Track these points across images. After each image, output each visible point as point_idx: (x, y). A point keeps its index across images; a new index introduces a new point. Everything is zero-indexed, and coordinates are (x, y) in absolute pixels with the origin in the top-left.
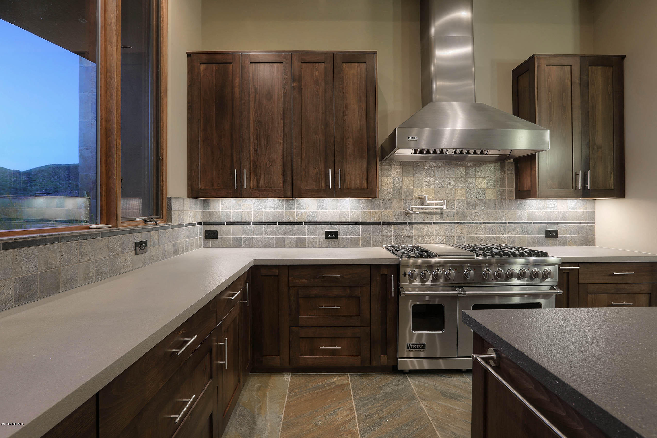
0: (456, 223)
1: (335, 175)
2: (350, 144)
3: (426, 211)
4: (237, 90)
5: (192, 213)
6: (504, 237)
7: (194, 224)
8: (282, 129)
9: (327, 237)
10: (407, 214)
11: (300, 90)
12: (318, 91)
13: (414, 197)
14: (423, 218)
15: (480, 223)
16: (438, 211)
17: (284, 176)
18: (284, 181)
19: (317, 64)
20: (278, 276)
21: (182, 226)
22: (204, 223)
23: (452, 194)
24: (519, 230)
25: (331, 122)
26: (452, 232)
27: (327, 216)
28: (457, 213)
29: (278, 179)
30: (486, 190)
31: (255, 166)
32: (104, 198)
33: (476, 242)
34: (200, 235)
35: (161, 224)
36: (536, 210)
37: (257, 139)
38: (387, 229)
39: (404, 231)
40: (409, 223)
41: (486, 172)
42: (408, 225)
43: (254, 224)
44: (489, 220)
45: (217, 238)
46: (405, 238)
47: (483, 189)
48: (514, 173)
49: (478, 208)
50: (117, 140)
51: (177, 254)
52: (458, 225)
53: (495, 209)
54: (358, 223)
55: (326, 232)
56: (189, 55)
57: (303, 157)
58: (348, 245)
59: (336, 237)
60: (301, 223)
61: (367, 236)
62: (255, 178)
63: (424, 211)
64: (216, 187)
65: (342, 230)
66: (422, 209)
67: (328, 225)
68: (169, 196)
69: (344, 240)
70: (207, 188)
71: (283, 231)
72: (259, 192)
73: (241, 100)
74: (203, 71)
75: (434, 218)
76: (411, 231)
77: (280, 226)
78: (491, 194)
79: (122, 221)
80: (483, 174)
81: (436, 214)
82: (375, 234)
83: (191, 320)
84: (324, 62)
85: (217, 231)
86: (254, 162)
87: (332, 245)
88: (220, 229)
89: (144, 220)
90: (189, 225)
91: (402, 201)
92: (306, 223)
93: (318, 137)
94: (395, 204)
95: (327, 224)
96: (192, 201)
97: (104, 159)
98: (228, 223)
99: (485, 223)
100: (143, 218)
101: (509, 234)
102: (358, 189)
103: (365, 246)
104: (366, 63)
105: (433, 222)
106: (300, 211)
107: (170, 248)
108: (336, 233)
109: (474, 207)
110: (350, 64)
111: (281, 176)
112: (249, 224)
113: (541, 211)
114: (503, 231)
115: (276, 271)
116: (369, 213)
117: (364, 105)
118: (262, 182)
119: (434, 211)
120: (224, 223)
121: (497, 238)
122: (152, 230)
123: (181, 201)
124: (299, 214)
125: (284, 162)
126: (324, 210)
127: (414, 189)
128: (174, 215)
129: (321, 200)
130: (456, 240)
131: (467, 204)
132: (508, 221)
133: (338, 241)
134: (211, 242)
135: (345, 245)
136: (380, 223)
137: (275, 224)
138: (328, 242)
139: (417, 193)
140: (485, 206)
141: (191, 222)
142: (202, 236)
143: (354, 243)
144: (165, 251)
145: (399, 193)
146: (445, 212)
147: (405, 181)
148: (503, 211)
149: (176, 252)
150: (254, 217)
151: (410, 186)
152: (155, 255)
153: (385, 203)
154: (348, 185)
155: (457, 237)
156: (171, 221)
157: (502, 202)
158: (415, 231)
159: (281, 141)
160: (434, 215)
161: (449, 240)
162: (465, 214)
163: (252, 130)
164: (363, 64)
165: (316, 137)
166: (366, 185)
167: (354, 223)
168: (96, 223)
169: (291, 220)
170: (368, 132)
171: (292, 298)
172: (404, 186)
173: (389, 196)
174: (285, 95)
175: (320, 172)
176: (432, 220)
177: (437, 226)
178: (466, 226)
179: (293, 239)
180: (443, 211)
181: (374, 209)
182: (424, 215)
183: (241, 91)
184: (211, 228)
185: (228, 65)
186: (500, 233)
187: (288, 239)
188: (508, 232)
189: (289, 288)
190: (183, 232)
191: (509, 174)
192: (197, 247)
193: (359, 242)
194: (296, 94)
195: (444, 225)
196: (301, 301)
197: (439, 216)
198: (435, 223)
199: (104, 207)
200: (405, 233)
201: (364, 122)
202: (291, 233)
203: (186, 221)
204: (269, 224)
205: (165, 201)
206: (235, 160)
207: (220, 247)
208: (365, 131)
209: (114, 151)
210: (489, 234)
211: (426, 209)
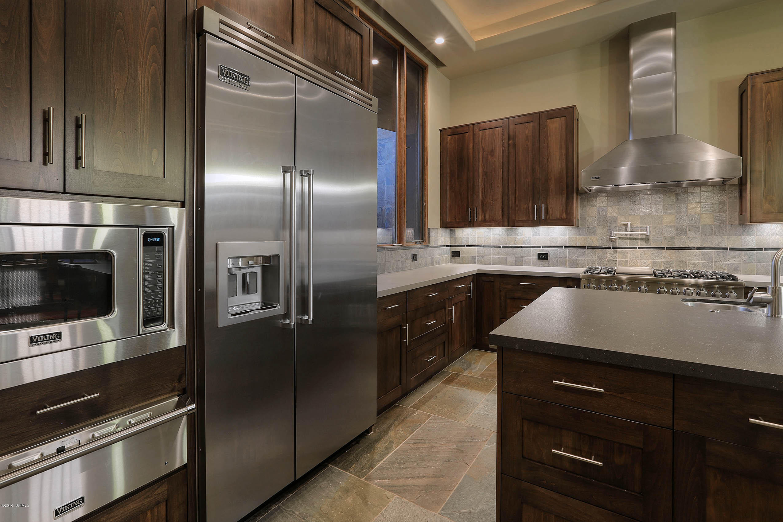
0: (664, 248)
1: (539, 209)
2: (552, 185)
3: (631, 237)
4: (471, 151)
5: (443, 239)
6: (723, 264)
7: (444, 246)
8: (502, 176)
9: (539, 258)
10: (611, 240)
11: (514, 145)
12: (527, 145)
13: (619, 224)
14: (628, 243)
15: (693, 249)
16: (644, 237)
17: (503, 211)
18: (503, 214)
19: (527, 124)
20: (493, 282)
21: (436, 247)
22: (451, 246)
23: (659, 221)
24: (744, 257)
25: (538, 168)
26: (659, 257)
27: (539, 241)
28: (665, 239)
29: (498, 214)
30: (700, 215)
31: (483, 204)
32: (399, 230)
33: (687, 268)
34: (448, 254)
35: (424, 245)
36: (770, 235)
37: (484, 185)
38: (592, 253)
39: (608, 254)
40: (613, 248)
41: (701, 196)
42: (612, 250)
43: (485, 247)
44: (704, 246)
45: (459, 257)
46: (608, 260)
47: (697, 214)
48: (738, 197)
49: (690, 233)
50: (404, 199)
51: (433, 265)
52: (666, 250)
53: (712, 235)
54: (566, 247)
55: (539, 254)
56: (441, 131)
57: (516, 196)
58: (557, 265)
59: (547, 259)
60: (519, 247)
61: (573, 258)
62: (483, 213)
63: (628, 236)
64: (458, 221)
65: (552, 252)
66: (627, 235)
67: (540, 249)
68: (429, 228)
69: (554, 261)
70: (452, 221)
71: (505, 253)
72: (485, 223)
73: (474, 157)
74: (450, 140)
75: (639, 244)
76: (615, 255)
77: (503, 249)
78: (707, 220)
79: (406, 243)
80: (698, 199)
81: (641, 239)
82: (581, 257)
83: (435, 285)
84: (532, 122)
85: (459, 252)
86: (483, 202)
87: (543, 264)
88: (462, 250)
89: (415, 242)
90: (441, 246)
91: (607, 228)
92: (522, 247)
93: (528, 181)
94: (599, 231)
95: (540, 247)
96: (443, 230)
97: (399, 209)
98: (467, 246)
99: (698, 249)
100: (415, 241)
101: (731, 261)
102: (558, 219)
103: (572, 266)
104: (565, 116)
105: (638, 247)
106: (518, 237)
107: (429, 261)
108: (547, 255)
109: (685, 233)
110: (552, 119)
111: (501, 211)
112: (481, 246)
113: (777, 237)
114: (722, 257)
115: (492, 279)
116: (575, 239)
117: (564, 152)
118: (487, 217)
119: (640, 237)
120: (464, 246)
121: (714, 265)
122: (420, 248)
123: (436, 230)
124: (517, 239)
125: (502, 201)
126: (537, 236)
127: (619, 217)
128: (432, 239)
129: (535, 228)
130: (663, 264)
131: (677, 230)
132: (729, 247)
133: (548, 261)
134: (456, 259)
135: (555, 265)
136: (585, 247)
137: (500, 247)
138: (540, 262)
139: (621, 220)
140: (699, 232)
141: (442, 245)
142: (450, 255)
143: (562, 264)
144: (426, 261)
145: (604, 220)
146: (651, 238)
147: (610, 209)
148: (723, 237)
149: (432, 263)
150: (484, 242)
151: (615, 214)
152: (421, 263)
153: (590, 230)
154: (551, 216)
155: (665, 262)
156: (430, 243)
157: (721, 227)
158: (619, 255)
159: (500, 186)
160: (639, 241)
161: (655, 264)
162: (674, 239)
163: (481, 178)
164: (564, 118)
165: (526, 181)
166: (565, 216)
167: (562, 247)
168: (395, 243)
169: (511, 244)
170: (567, 173)
171: (502, 298)
172: (609, 215)
173: (594, 224)
174: (503, 151)
175: (529, 207)
176: (637, 245)
177: (642, 251)
178: (676, 251)
179: (513, 258)
180: (649, 237)
181: (580, 235)
182: (629, 241)
183: (474, 152)
184: (456, 249)
185: (465, 134)
186: (718, 259)
187: (509, 259)
188: (728, 259)
189: (500, 291)
190: (437, 251)
191: (731, 197)
192: (446, 262)
193: (566, 263)
194: (511, 149)
195: (650, 251)
196: (509, 301)
197: (645, 241)
198: (639, 248)
199: (399, 235)
200: (610, 257)
201: (564, 165)
202: (512, 254)
203: (439, 244)
204: (495, 247)
205: (427, 231)
206: (469, 201)
207: (461, 263)
208: (565, 172)
209: (403, 205)
210: (705, 260)
211: (631, 235)
